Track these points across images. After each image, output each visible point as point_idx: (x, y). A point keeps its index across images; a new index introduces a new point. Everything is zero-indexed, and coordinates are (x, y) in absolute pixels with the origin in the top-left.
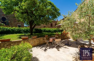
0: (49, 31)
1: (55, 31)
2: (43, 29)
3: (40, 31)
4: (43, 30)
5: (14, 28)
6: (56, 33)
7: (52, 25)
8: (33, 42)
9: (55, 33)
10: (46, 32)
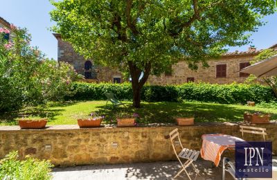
0: (209, 96)
1: (241, 97)
2: (180, 87)
3: (168, 95)
4: (183, 91)
5: (101, 84)
6: (244, 103)
7: (221, 72)
8: (120, 141)
9: (239, 107)
10: (194, 98)
